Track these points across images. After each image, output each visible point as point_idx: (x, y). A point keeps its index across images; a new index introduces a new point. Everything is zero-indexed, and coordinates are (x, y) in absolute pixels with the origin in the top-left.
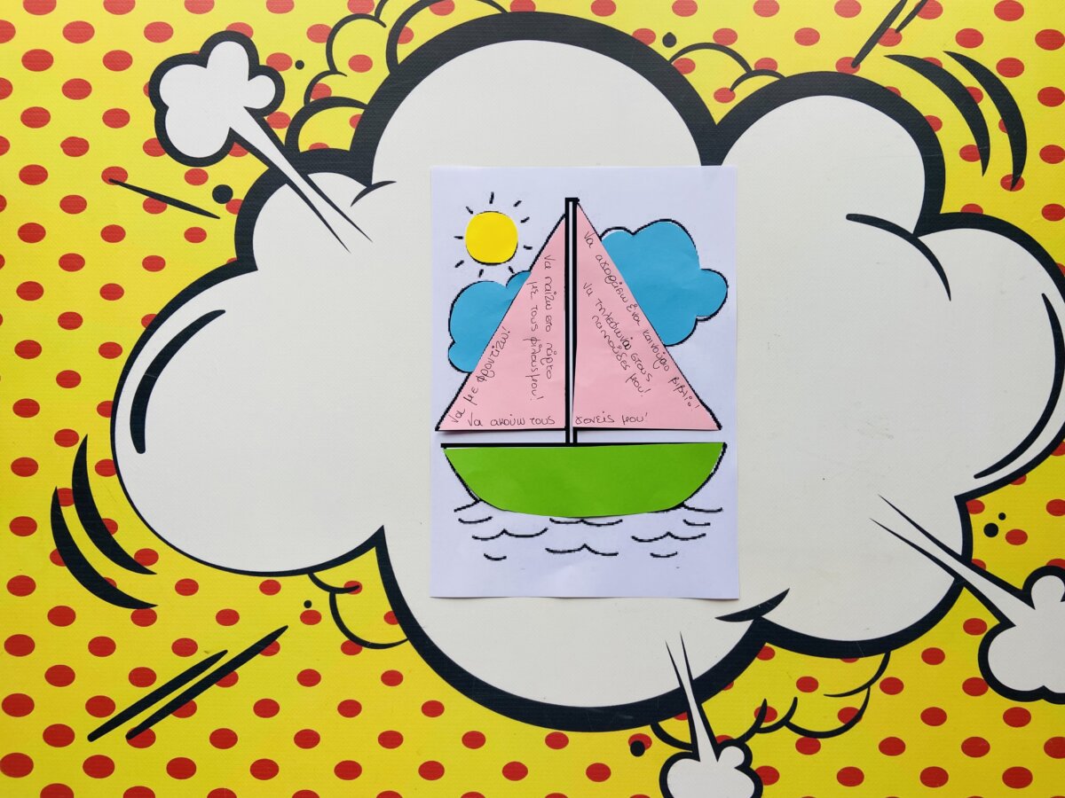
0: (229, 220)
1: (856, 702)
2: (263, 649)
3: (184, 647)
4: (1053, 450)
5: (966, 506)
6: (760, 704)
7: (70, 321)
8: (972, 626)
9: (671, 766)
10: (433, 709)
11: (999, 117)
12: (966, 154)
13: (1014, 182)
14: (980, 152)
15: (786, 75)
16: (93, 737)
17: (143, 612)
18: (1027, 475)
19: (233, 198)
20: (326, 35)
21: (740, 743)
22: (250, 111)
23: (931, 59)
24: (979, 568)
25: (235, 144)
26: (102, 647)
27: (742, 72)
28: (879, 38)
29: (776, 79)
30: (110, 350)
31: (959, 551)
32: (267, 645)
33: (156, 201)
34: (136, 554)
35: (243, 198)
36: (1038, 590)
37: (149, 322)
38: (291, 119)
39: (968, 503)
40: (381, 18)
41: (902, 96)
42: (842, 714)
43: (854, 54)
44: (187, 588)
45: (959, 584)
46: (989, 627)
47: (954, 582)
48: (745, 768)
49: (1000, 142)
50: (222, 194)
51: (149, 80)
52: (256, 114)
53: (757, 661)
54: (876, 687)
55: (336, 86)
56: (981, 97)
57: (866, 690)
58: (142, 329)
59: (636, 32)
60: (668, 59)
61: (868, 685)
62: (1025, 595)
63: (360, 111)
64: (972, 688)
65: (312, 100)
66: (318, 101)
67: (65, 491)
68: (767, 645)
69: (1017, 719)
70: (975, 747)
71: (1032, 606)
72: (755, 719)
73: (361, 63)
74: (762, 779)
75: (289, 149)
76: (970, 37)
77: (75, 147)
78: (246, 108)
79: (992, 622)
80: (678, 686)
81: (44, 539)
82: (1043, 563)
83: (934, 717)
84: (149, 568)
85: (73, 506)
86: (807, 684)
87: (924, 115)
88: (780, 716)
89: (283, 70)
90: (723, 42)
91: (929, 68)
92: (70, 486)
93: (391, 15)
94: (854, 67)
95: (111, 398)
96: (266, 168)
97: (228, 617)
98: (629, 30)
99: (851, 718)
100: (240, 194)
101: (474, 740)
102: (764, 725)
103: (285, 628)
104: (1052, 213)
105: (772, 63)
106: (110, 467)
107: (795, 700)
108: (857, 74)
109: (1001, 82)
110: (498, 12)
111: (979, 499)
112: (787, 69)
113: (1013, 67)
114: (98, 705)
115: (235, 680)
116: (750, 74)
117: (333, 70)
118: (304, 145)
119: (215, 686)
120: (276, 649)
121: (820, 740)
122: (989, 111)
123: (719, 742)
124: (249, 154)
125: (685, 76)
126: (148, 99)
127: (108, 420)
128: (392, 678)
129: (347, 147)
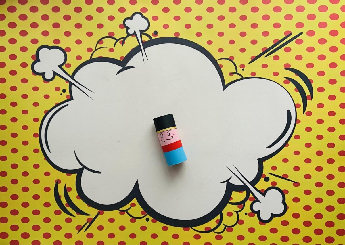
0: (265, 172)
1: (99, 46)
2: (255, 58)
3: (276, 58)
4: (48, 112)
5: (71, 97)
6: (124, 45)
7: (308, 145)
8: (69, 66)
9: (147, 28)
10: (210, 42)
11: (61, 199)
12: (70, 189)
13: (58, 182)
14: (66, 190)
15: (117, 210)
16: (302, 33)
17: (288, 67)
18: (54, 105)
19: (264, 178)
20: (240, 222)
21: (129, 35)
22: (259, 202)
23: (79, 215)
24: (67, 81)
25: (263, 193)
26: (299, 58)
27: (128, 211)
28: (93, 220)
29: (120, 209)
30: (297, 137)
31: (72, 85)
32: (254, 59)
33: (285, 177)
34: (289, 83)
35: (262, 178)
36: (52, 75)
37: (287, 144)
38: (248, 200)
39: (70, 98)
40: (224, 226)
41: (86, 205)
42: (102, 42)
43: (99, 216)
44: (276, 74)
45: (72, 77)
46: (65, 65)
47: (73, 77)
48: (128, 28)
49: (61, 193)
50: (267, 179)
51: (287, 210)
52: (258, 201)
53: (125, 56)
54: (94, 50)
55: (236, 208)
56: (66, 205)
57: (96, 49)
58: (288, 143)
59: (156, 222)
60: (148, 215)
61: (96, 50)
62: (55, 74)
63: (230, 201)
64: (69, 50)
65: (243, 204)
66: (241, 204)
67: (309, 99)
68: (122, 60)
69: (57, 41)
70: (68, 34)
71: (53, 71)
72: (125, 41)
73: (230, 214)
74: (123, 25)
75: (249, 191)
76: (68, 220)
77: (308, 192)
78: (260, 202)
79: (64, 67)
80: (145, 49)
81: (315, 87)
82: (50, 82)
83: (79, 42)
84: (286, 79)
85: (307, 95)
86: (111, 50)
87: (81, 200)
88: (118, 42)
89: (251, 212)
90: (134, 219)
91: (80, 212)
92: (308, 100)
93: (222, 227)
94: (99, 212)
95: (297, 124)
96: (255, 186)
97: (265, 66)
98: (158, 222)
99: (100, 41)
100: (262, 179)
101: (199, 34)
102: (123, 39)
103: (249, 63)
104: (47, 174)
105: (120, 213)
106: (297, 106)
107: (115, 46)
108: (99, 210)
109: (61, 209)
110: (193, 228)
111: (67, 99)
112: (117, 212)
113: (57, 213)
114: (300, 42)
115: (262, 50)
116: (127, 211)
117: (237, 212)
118: (245, 192)
119: (268, 48)
120: (251, 58)
121: (108, 36)
122: (64, 201)
123: (134, 35)
124: (260, 190)
125: (143, 210)
126: (287, 205)
127: (297, 119)
128: (221, 50)
129: (233, 192)
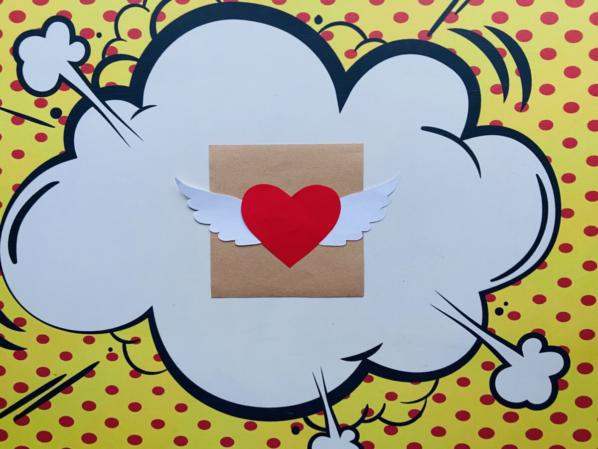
0: (60, 129)
1: (419, 406)
2: (86, 374)
3: (43, 372)
4: (538, 266)
5: (485, 298)
6: (365, 407)
8: (487, 366)
9: (314, 440)
10: (181, 408)
11: (515, 67)
12: (494, 90)
13: (522, 107)
14: (503, 88)
15: (388, 42)
17: (20, 353)
18: (523, 280)
19: (62, 115)
21: (353, 428)
22: (71, 63)
23: (476, 31)
24: (491, 333)
25: (63, 84)
27: (362, 39)
28: (444, 18)
29: (381, 44)
32: (89, 372)
33: (18, 117)
34: (15, 320)
35: (67, 115)
36: (526, 346)
37: (17, 188)
38: (95, 67)
40: (147, 6)
41: (458, 54)
42: (411, 413)
43: (429, 30)
44: (43, 339)
45: (480, 342)
46: (497, 366)
47: (477, 340)
48: (355, 442)
49: (515, 82)
50: (56, 113)
51: (12, 45)
52: (74, 65)
53: (363, 382)
54: (430, 399)
55: (121, 48)
56: (505, 54)
57: (424, 400)
58: (13, 192)
59: (298, 15)
60: (318, 31)
61: (426, 397)
62: (518, 349)
63: (135, 63)
64: (485, 400)
65: (106, 56)
66: (110, 56)
68: (369, 374)
69: (511, 418)
70: (486, 433)
71: (522, 355)
72: (361, 415)
73: (135, 34)
74: (365, 448)
75: (94, 86)
76: (500, 17)
78: (68, 61)
79: (498, 363)
80: (319, 396)
82: (530, 331)
83: (463, 416)
84: (22, 328)
86: (391, 396)
87: (470, 65)
89: (89, 38)
90: (350, 21)
93: (152, 4)
94: (429, 36)
96: (80, 97)
97: (66, 356)
98: (294, 13)
99: (415, 415)
101: (204, 425)
102: (367, 418)
103: (98, 362)
104: (546, 125)
105: (380, 34)
107: (385, 404)
108: (430, 41)
109: (517, 45)
110: (216, 2)
111: (493, 294)
112: (388, 38)
113: (526, 35)
115: (71, 390)
116: (366, 41)
117: (119, 38)
118: (102, 84)
119: (60, 394)
120: (93, 374)
121: (398, 427)
122: (509, 61)
123: (341, 427)
124: (71, 89)
125: (329, 42)
126: (12, 57)
128: (158, 391)
129: (128, 85)
